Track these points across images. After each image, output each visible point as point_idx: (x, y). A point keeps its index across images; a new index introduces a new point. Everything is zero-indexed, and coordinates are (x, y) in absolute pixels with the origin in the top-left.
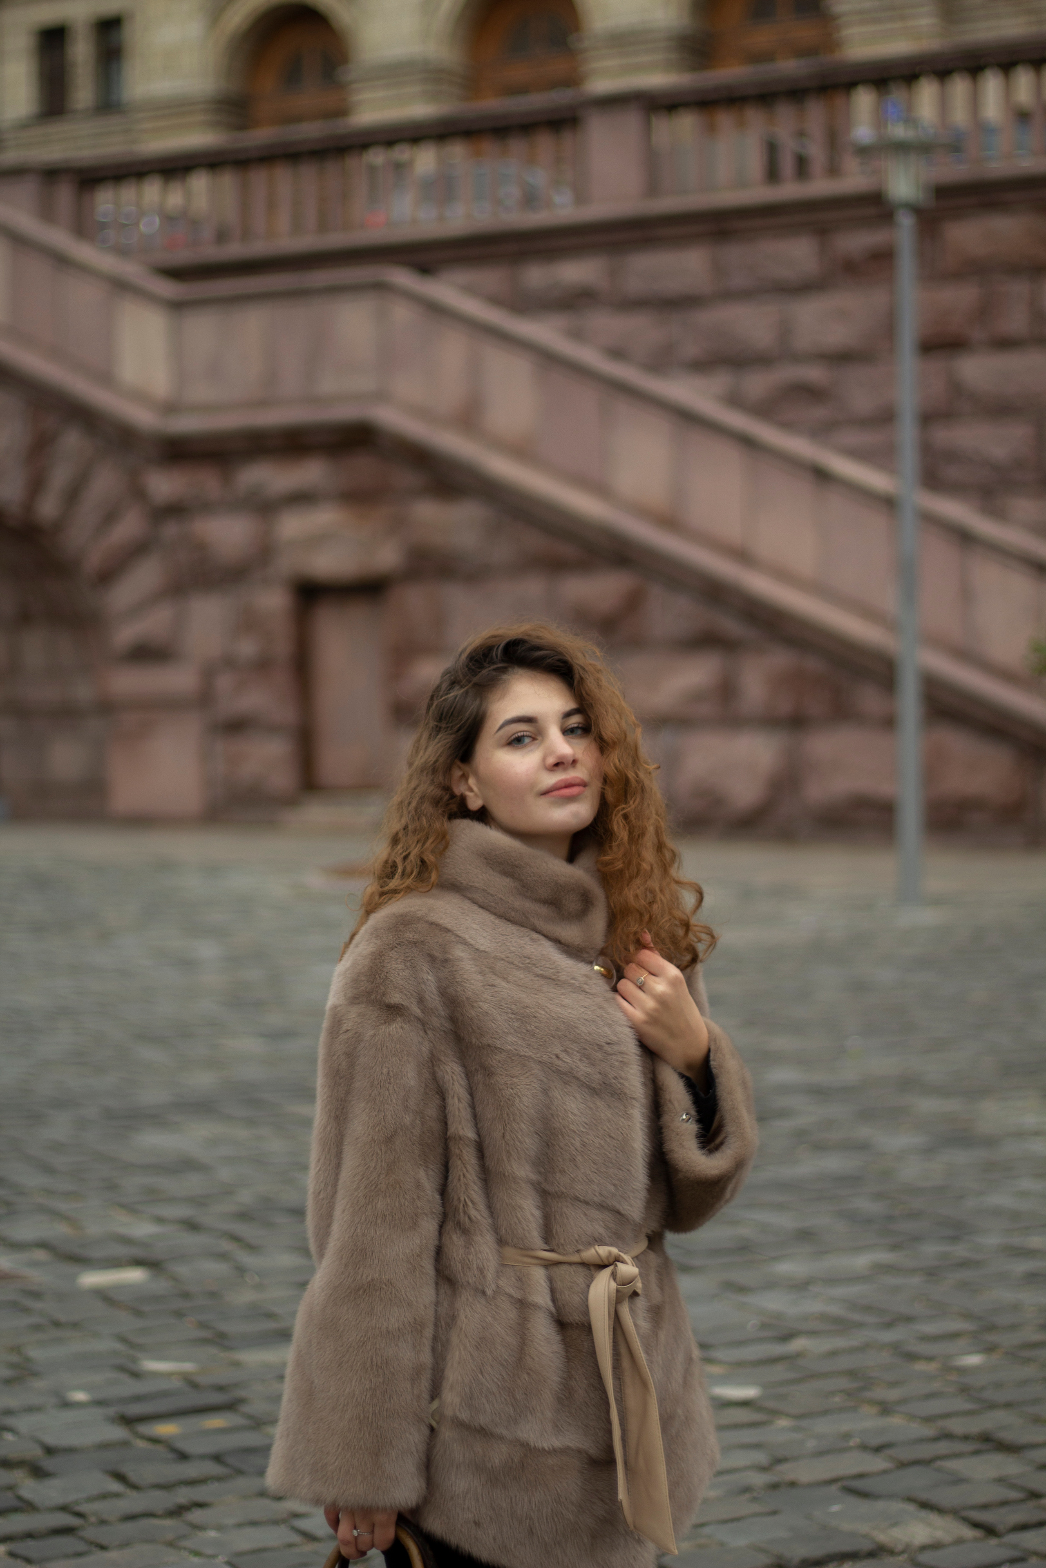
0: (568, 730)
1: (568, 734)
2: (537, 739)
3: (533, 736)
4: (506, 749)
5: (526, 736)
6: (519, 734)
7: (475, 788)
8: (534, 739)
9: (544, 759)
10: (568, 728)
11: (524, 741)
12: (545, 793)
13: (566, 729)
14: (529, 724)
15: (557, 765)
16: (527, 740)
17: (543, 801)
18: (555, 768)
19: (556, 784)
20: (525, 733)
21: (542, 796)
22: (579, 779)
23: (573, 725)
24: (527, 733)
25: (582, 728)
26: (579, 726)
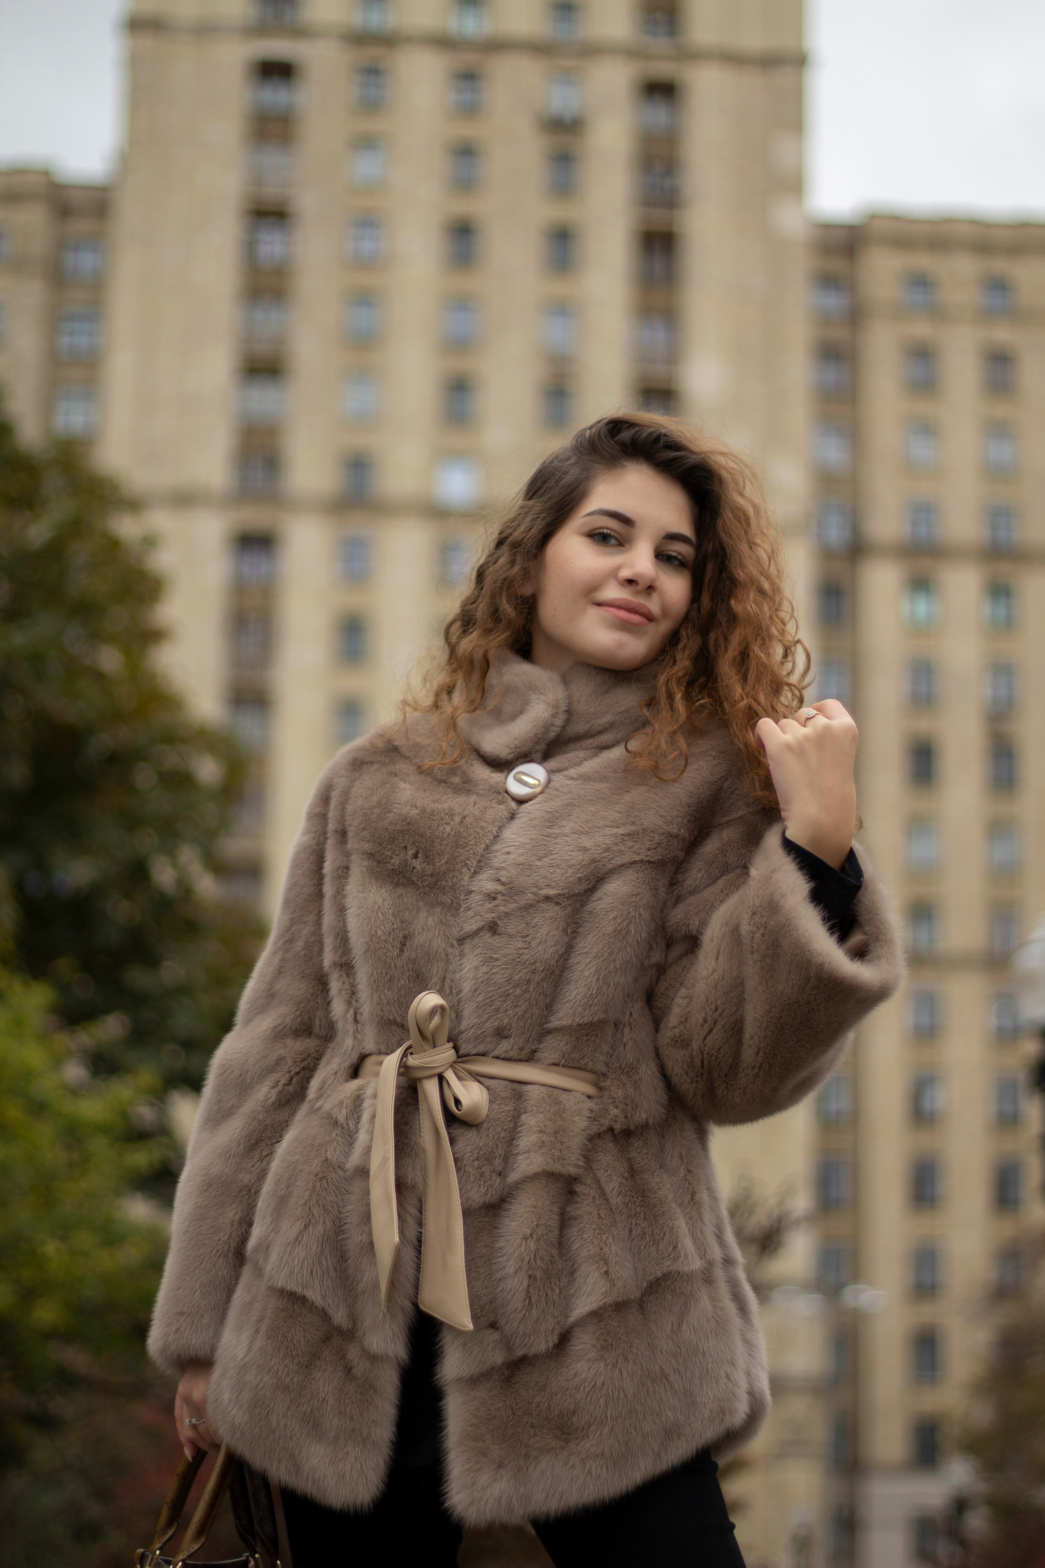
0: (663, 554)
1: (661, 559)
2: (624, 545)
3: (621, 540)
4: (587, 539)
6: (605, 531)
8: (621, 544)
9: (619, 568)
10: (665, 552)
11: (609, 541)
12: (602, 604)
13: (660, 552)
14: (622, 524)
15: (629, 581)
16: (613, 541)
17: (595, 614)
18: (626, 584)
19: (618, 601)
20: (612, 533)
21: (596, 608)
22: (648, 609)
23: (674, 554)
24: (616, 535)
25: (683, 560)
26: (680, 557)
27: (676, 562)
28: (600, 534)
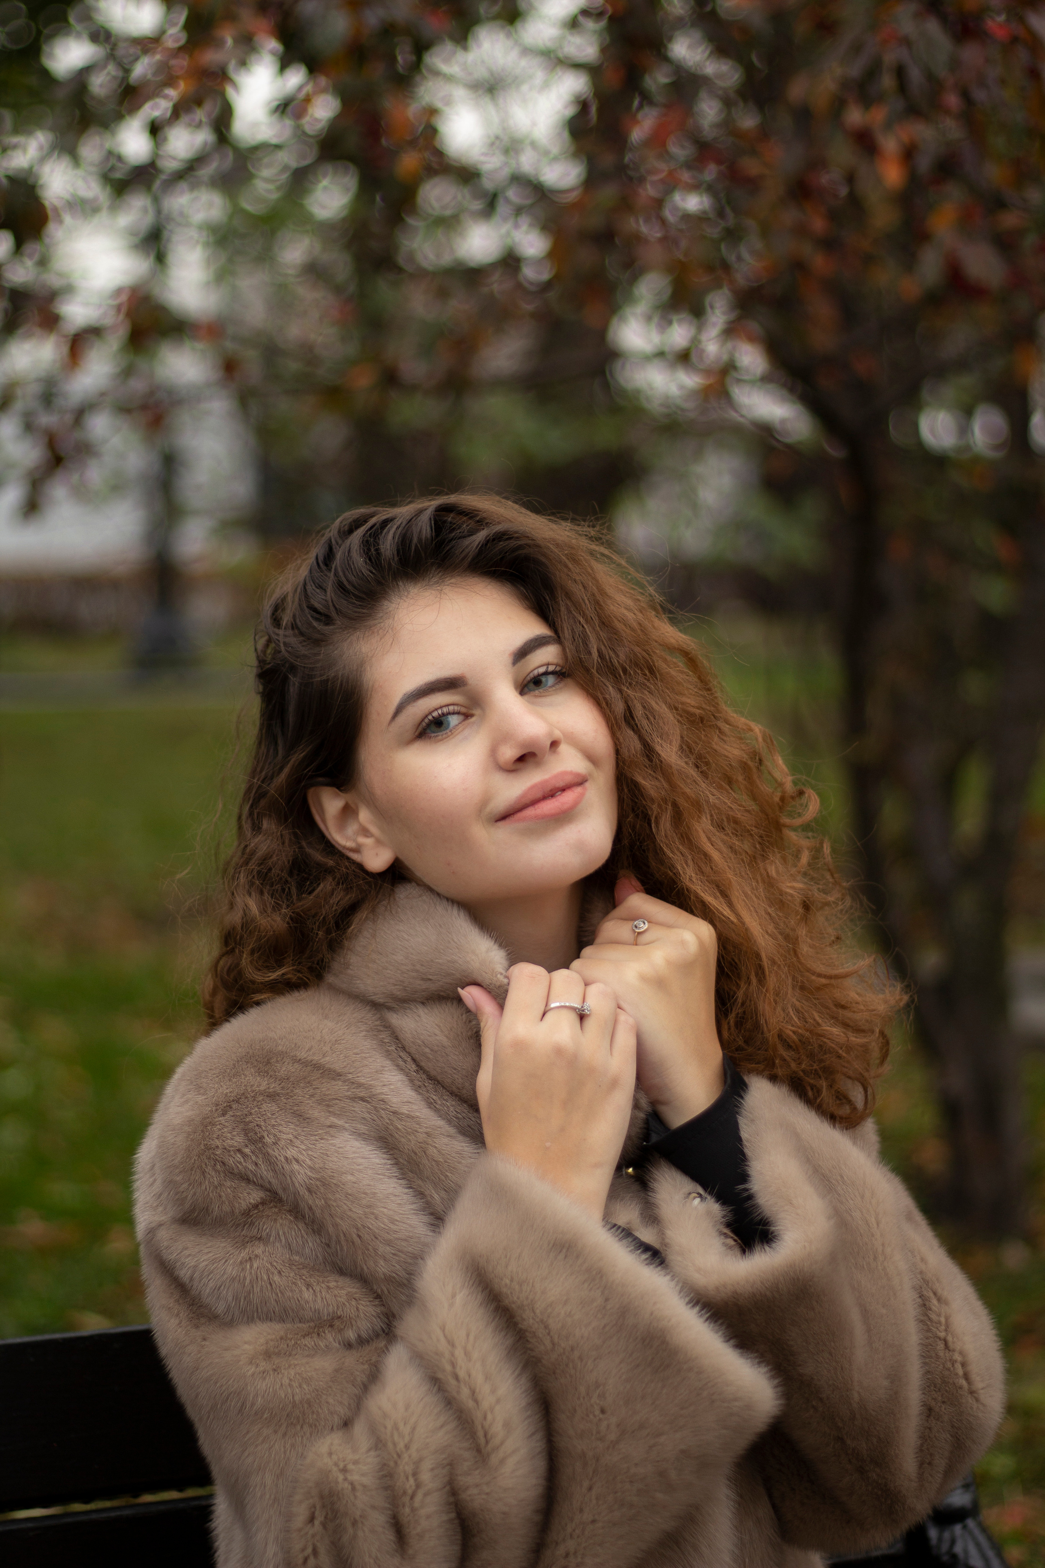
0: (529, 682)
1: (530, 690)
2: (472, 716)
3: (463, 710)
4: (417, 746)
5: (449, 713)
6: (435, 714)
7: (373, 829)
8: (467, 716)
9: (493, 752)
10: (528, 678)
11: (449, 724)
12: (505, 817)
13: (525, 682)
14: (452, 691)
15: (522, 759)
16: (453, 720)
17: (503, 833)
18: (520, 765)
19: (523, 796)
20: (445, 710)
21: (500, 824)
22: (571, 773)
23: (542, 670)
24: (451, 708)
25: (558, 669)
26: (551, 668)
27: (551, 680)
28: (428, 725)
